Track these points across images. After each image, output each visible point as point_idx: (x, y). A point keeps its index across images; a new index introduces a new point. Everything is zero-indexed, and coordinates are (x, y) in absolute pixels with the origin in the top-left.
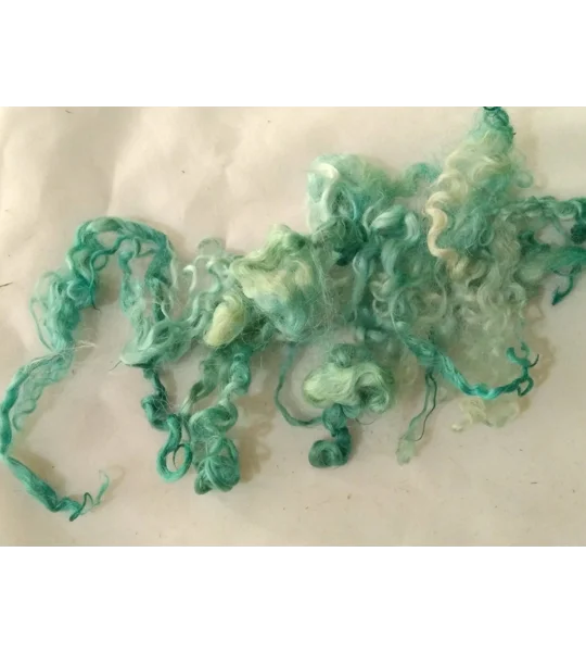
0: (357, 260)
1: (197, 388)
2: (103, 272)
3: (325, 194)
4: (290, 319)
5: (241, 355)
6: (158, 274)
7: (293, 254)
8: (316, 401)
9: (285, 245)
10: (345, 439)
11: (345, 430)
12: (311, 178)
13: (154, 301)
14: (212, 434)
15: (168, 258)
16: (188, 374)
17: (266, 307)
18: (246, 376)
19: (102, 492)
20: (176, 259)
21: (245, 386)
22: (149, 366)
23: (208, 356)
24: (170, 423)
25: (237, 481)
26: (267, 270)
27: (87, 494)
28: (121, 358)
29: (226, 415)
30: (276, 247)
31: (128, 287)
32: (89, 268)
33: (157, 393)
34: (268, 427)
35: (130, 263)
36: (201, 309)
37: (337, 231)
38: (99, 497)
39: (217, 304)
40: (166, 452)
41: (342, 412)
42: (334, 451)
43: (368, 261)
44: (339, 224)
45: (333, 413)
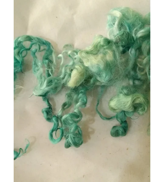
0: (131, 50)
1: (64, 105)
2: (25, 58)
3: (116, 23)
4: (104, 75)
5: (83, 91)
6: (48, 58)
7: (105, 47)
8: (114, 110)
9: (102, 43)
10: (126, 125)
11: (126, 122)
12: (109, 18)
13: (46, 69)
14: (72, 124)
15: (51, 52)
16: (60, 99)
17: (94, 70)
18: (85, 100)
19: (27, 148)
20: (55, 52)
21: (85, 104)
22: (45, 96)
23: (69, 92)
24: (54, 119)
25: (82, 143)
26: (94, 54)
27: (20, 149)
28: (34, 93)
29: (77, 116)
30: (98, 44)
31: (35, 64)
32: (20, 56)
33: (48, 107)
34: (93, 120)
35: (36, 54)
36: (66, 72)
37: (124, 36)
38: (26, 150)
39: (72, 70)
40: (53, 131)
41: (125, 114)
42: (121, 130)
43: (136, 51)
44: (125, 34)
45: (121, 114)
